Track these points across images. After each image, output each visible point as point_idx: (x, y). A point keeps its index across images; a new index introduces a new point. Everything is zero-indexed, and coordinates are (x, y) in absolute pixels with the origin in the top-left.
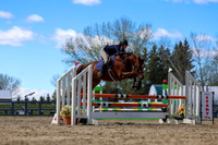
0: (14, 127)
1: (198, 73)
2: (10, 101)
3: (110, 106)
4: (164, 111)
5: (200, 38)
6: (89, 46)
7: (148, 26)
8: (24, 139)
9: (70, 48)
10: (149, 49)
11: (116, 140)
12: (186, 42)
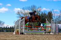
0: (3, 35)
1: (54, 20)
2: (2, 28)
3: (30, 29)
4: (45, 30)
5: (55, 10)
6: (24, 13)
7: (40, 7)
8: (6, 38)
9: (18, 13)
10: (41, 14)
11: (31, 38)
12: (51, 12)
